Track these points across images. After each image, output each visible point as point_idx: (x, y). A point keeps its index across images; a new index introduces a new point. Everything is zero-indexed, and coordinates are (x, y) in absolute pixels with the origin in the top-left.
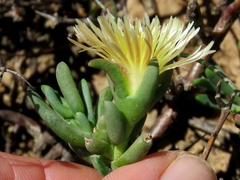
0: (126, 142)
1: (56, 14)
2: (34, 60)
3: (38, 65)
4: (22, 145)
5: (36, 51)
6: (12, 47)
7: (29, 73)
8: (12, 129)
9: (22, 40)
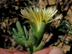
0: (37, 44)
1: (18, 6)
2: (12, 20)
3: (13, 21)
4: (9, 45)
5: (12, 17)
6: (6, 16)
7: (11, 23)
8: (6, 40)
9: (8, 13)
